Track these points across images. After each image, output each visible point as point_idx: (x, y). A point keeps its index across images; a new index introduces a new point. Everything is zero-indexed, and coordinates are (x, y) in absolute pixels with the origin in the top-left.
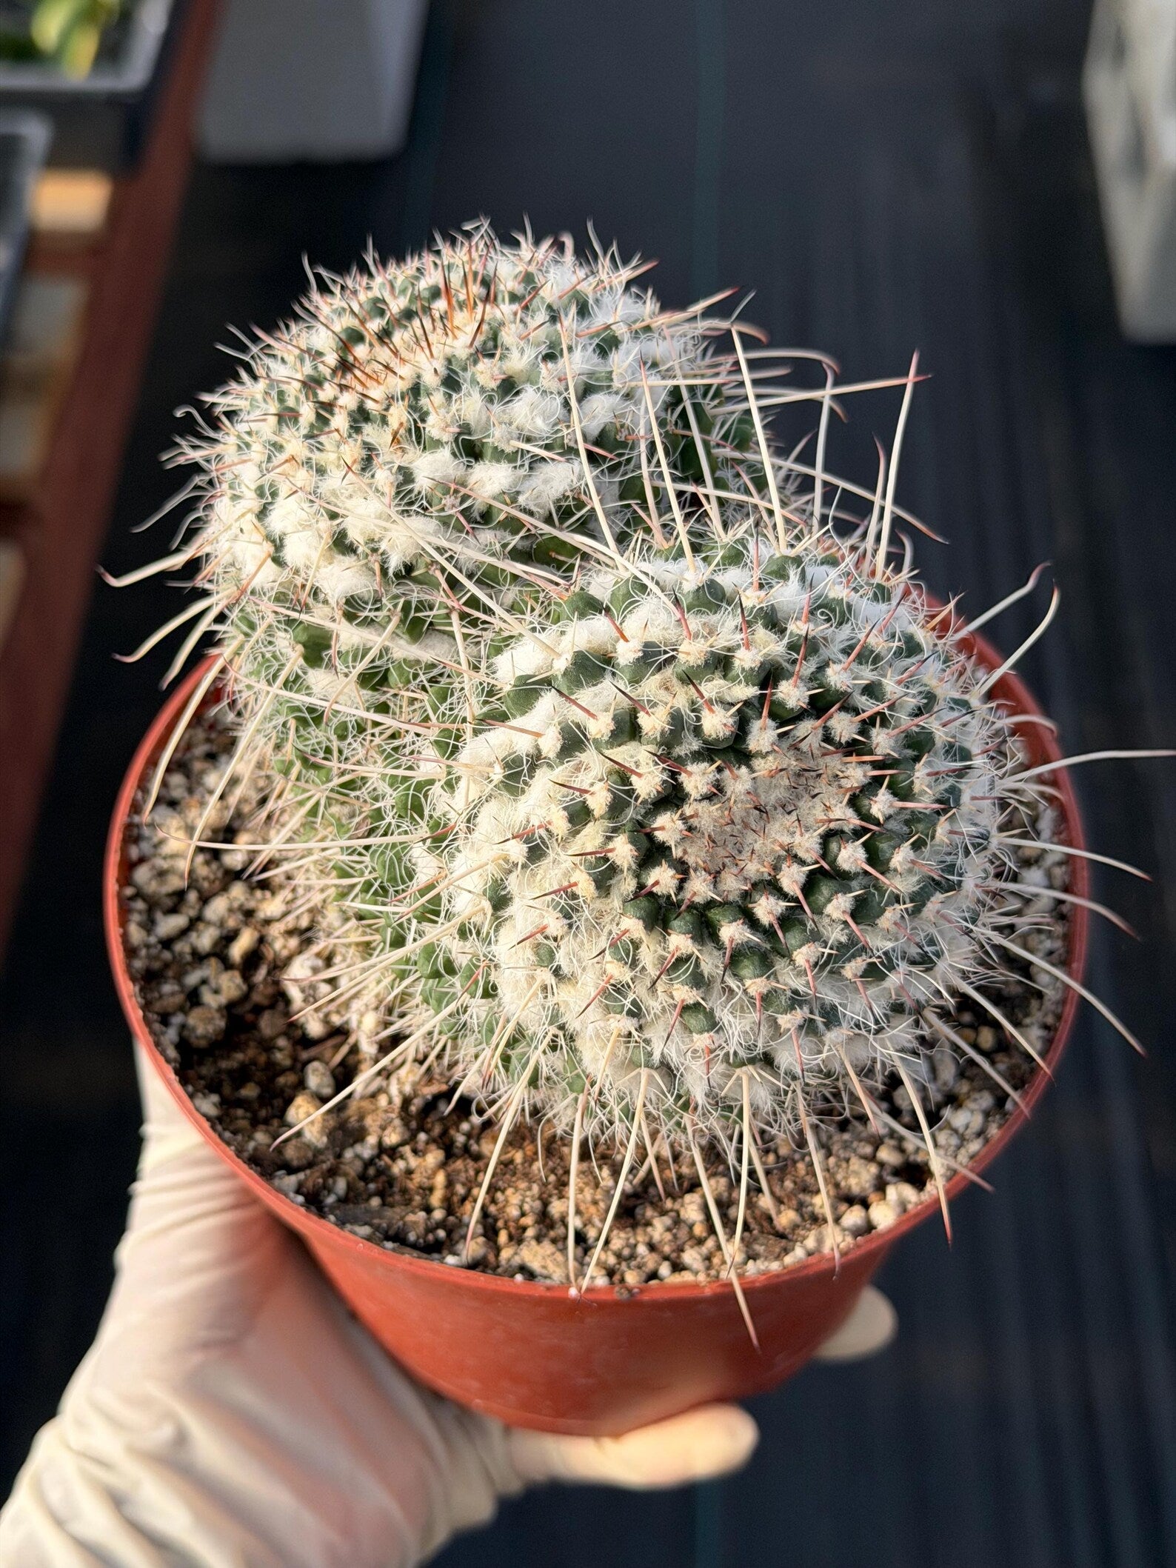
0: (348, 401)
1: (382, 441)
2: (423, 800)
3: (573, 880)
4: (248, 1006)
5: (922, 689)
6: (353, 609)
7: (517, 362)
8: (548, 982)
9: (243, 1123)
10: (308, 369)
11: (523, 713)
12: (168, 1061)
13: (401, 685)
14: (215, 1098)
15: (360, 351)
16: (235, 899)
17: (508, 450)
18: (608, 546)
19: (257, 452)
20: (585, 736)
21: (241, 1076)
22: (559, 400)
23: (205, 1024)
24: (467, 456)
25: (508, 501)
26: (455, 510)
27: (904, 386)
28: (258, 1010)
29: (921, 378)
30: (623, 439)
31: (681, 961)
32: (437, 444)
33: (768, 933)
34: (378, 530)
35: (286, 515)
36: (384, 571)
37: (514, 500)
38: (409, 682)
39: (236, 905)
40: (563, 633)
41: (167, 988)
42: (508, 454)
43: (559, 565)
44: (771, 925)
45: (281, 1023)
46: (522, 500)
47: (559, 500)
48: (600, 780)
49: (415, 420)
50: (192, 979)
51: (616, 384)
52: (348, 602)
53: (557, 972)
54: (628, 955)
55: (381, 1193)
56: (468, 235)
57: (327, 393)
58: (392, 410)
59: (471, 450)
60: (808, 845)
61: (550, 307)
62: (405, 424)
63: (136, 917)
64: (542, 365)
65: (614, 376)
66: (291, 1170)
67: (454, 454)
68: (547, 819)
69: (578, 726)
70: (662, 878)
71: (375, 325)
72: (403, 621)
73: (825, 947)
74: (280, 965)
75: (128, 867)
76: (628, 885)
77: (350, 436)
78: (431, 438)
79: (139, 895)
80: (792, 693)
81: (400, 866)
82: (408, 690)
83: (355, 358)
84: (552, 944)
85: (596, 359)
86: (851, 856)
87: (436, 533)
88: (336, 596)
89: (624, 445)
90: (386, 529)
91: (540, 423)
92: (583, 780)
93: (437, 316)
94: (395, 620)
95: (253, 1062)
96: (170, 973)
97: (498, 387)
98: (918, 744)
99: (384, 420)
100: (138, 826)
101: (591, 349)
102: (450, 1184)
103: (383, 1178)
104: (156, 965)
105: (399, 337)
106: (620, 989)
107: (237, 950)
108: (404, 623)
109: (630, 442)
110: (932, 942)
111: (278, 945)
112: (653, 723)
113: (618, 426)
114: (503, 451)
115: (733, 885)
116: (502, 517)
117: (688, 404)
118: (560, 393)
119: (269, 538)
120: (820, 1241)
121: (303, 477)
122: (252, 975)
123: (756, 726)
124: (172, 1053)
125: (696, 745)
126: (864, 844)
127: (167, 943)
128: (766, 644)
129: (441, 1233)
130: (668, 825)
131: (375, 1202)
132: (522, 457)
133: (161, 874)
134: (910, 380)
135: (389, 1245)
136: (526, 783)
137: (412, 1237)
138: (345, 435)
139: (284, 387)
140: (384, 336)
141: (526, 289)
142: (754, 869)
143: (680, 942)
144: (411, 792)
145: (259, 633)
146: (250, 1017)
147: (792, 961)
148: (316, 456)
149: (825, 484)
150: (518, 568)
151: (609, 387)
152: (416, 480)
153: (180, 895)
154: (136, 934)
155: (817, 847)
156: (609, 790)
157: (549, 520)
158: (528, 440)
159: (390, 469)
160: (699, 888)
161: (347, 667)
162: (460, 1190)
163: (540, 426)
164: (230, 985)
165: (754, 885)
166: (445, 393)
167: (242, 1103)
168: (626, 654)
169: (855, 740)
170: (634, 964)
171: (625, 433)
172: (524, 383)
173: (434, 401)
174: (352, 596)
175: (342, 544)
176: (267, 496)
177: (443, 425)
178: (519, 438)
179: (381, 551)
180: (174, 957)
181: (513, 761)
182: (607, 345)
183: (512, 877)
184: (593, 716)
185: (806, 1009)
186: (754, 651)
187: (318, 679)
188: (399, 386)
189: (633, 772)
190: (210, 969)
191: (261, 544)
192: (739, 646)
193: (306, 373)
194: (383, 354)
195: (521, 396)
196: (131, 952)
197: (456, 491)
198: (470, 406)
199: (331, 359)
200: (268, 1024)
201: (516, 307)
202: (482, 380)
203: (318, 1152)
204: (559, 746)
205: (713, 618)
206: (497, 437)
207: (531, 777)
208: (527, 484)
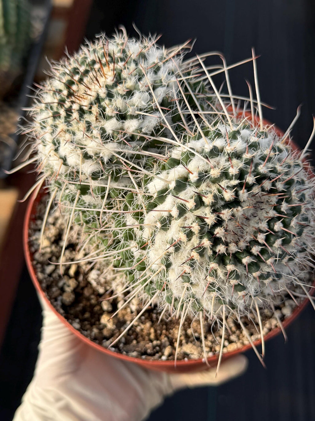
0: (75, 107)
1: (91, 119)
2: (132, 233)
3: (192, 255)
4: (80, 288)
5: (286, 165)
6: (95, 176)
7: (130, 83)
8: (189, 287)
9: (88, 326)
10: (58, 97)
11: (162, 203)
12: (61, 314)
13: (116, 197)
14: (77, 320)
15: (74, 87)
16: (68, 256)
17: (135, 115)
18: (177, 141)
19: (49, 129)
20: (186, 208)
21: (84, 311)
22: (147, 94)
23: (68, 297)
24: (122, 120)
25: (139, 132)
26: (122, 139)
27: (252, 61)
28: (83, 288)
29: (257, 57)
30: (170, 101)
31: (232, 272)
32: (111, 117)
33: (257, 257)
34: (98, 151)
35: (65, 149)
36: (103, 163)
37: (141, 131)
38: (118, 195)
39: (68, 258)
40: (168, 173)
41: (54, 289)
42: (135, 116)
43: (158, 148)
44: (258, 255)
45: (91, 291)
46: (143, 130)
47: (155, 127)
48: (194, 222)
49: (101, 110)
50: (61, 284)
51: (164, 83)
52: (93, 175)
53: (191, 284)
54: (214, 274)
55: (136, 339)
56: (98, 39)
57: (67, 104)
58: (93, 109)
59: (122, 117)
60: (264, 226)
61: (134, 61)
62: (98, 113)
63: (39, 270)
64: (139, 83)
65: (163, 81)
66: (107, 339)
67: (117, 119)
68: (179, 238)
69: (182, 205)
70: (221, 249)
71: (77, 78)
72: (112, 178)
73: (276, 257)
74: (86, 274)
75: (32, 254)
76: (210, 252)
77: (80, 120)
78: (108, 116)
79: (38, 262)
80: (250, 179)
81: (128, 253)
82: (118, 198)
83: (73, 90)
84: (188, 275)
85: (155, 76)
86: (278, 226)
87: (117, 147)
88: (88, 174)
89: (170, 103)
90: (101, 150)
91: (144, 103)
92: (188, 223)
93: (97, 70)
94: (110, 178)
95: (86, 305)
96: (54, 284)
97: (126, 94)
98: (289, 183)
99: (91, 112)
100: (32, 241)
101: (152, 73)
102: (155, 331)
103: (135, 333)
104: (49, 283)
105: (86, 80)
106: (212, 284)
107: (72, 271)
108: (113, 178)
109: (172, 102)
110: (304, 244)
111: (84, 267)
112: (208, 200)
113: (168, 97)
114: (133, 115)
115: (242, 244)
116: (138, 138)
117: (186, 84)
118: (147, 91)
119: (61, 158)
120: (271, 324)
121: (68, 136)
122: (78, 278)
123: (241, 192)
124: (62, 311)
125: (223, 203)
126: (282, 222)
127: (50, 275)
128: (237, 164)
129: (158, 348)
130: (220, 232)
131: (135, 342)
132: (140, 116)
133: (43, 255)
134: (254, 58)
135: (144, 357)
136: (169, 226)
137: (149, 351)
138: (79, 120)
139: (52, 105)
140: (81, 81)
141: (124, 55)
142: (248, 238)
143: (230, 267)
144: (128, 231)
145: (64, 187)
146: (81, 291)
147: (266, 263)
148: (70, 128)
149: (234, 99)
150: (147, 153)
151: (161, 85)
152: (107, 131)
153: (50, 259)
154: (40, 275)
155: (267, 226)
156: (198, 225)
157: (152, 135)
158: (141, 110)
159: (98, 129)
160: (233, 248)
161: (97, 195)
162: (159, 332)
163: (144, 104)
164: (72, 283)
165: (250, 242)
166: (109, 99)
167: (86, 320)
168: (193, 178)
169: (271, 189)
170: (216, 277)
171: (170, 99)
172: (134, 90)
173: (106, 103)
174: (93, 172)
175: (86, 156)
176: (56, 144)
177: (112, 111)
178: (138, 110)
179: (100, 157)
180: (54, 278)
181: (163, 220)
182: (156, 70)
183: (171, 257)
184: (188, 202)
185: (272, 276)
186: (235, 168)
187: (86, 198)
188: (92, 99)
189: (205, 218)
190: (65, 280)
191: (58, 160)
192: (229, 168)
193: (58, 99)
194: (82, 87)
195: (134, 95)
196: (40, 282)
197: (121, 132)
198: (118, 102)
199: (65, 92)
200: (87, 292)
201: (123, 63)
202: (120, 92)
203: (113, 331)
204: (178, 213)
205: (217, 159)
206: (131, 111)
207: (170, 224)
208: (143, 124)
